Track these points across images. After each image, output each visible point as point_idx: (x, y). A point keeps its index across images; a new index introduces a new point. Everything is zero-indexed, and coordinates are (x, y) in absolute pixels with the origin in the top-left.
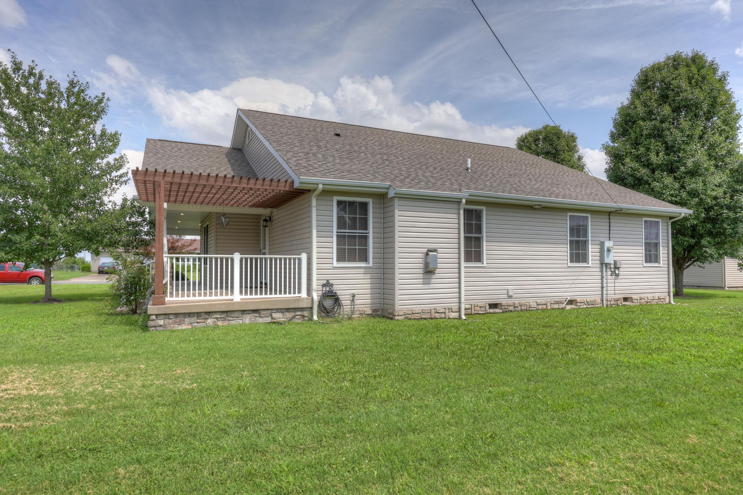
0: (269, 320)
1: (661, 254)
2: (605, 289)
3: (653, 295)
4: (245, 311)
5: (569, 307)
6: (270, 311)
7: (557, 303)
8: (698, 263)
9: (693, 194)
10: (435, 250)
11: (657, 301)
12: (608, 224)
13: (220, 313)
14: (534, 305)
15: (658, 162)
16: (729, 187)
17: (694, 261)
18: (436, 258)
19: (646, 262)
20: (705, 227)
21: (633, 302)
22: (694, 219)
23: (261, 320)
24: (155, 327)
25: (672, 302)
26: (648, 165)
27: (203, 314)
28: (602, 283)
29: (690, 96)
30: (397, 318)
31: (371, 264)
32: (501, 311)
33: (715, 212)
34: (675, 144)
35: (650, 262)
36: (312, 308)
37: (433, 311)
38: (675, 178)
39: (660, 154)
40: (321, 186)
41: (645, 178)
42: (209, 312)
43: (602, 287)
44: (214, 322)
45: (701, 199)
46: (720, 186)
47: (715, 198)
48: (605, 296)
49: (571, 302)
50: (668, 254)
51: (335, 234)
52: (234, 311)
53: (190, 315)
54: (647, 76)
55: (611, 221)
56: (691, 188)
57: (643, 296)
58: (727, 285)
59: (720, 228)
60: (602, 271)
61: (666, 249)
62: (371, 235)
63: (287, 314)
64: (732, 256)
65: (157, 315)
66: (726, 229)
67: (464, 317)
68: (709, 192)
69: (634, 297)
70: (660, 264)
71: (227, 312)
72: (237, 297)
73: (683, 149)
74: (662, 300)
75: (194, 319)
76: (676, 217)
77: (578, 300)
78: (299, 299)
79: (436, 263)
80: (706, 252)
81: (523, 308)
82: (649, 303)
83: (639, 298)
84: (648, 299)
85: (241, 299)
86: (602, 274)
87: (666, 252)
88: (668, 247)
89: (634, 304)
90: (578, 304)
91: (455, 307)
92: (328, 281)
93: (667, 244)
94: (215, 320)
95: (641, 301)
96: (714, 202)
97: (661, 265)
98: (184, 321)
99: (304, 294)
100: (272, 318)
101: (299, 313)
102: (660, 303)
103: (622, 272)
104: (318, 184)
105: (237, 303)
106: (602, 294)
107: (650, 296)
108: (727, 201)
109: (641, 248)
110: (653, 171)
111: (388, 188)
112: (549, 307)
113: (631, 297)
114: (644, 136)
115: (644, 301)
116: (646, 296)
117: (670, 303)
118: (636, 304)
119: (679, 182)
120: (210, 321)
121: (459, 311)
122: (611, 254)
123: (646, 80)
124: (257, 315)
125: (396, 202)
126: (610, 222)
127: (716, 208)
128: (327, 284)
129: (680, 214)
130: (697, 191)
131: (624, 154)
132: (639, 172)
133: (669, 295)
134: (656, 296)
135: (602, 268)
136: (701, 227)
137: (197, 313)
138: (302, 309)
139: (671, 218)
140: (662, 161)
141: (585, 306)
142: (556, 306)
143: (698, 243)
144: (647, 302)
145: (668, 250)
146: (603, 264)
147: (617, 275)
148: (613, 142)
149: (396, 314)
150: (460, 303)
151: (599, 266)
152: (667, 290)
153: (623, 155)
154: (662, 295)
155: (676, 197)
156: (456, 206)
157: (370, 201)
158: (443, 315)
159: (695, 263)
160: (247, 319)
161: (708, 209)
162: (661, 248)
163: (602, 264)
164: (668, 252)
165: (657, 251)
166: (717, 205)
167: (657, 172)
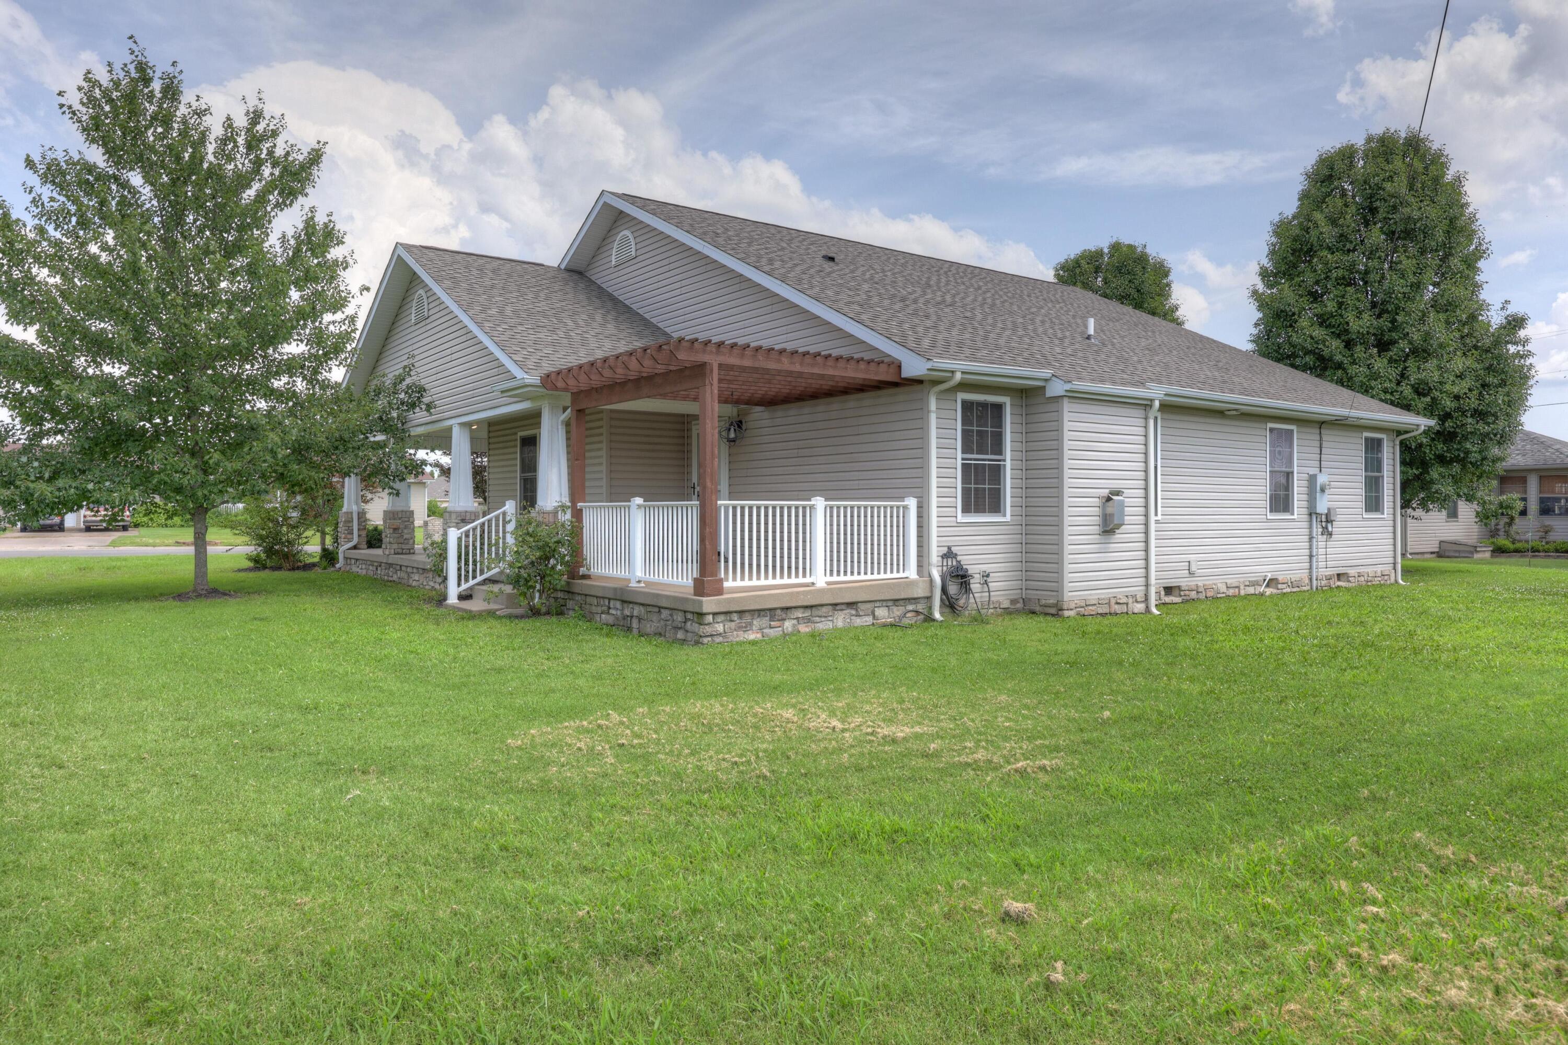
0: (869, 620)
1: (1385, 497)
2: (1314, 559)
3: (1375, 569)
4: (836, 605)
5: (1269, 591)
6: (872, 605)
7: (1254, 584)
9: (1421, 390)
10: (1118, 493)
11: (1380, 578)
12: (1317, 443)
13: (801, 610)
14: (1223, 588)
15: (1361, 329)
18: (1122, 505)
19: (1366, 510)
21: (1350, 581)
23: (858, 621)
24: (711, 635)
25: (1401, 582)
26: (1342, 333)
27: (779, 612)
28: (1311, 548)
29: (1416, 214)
30: (1066, 613)
31: (1008, 518)
32: (1178, 600)
33: (1454, 422)
35: (1372, 510)
36: (929, 598)
37: (1113, 601)
38: (1391, 360)
40: (958, 376)
41: (1337, 357)
42: (787, 608)
43: (1311, 556)
44: (794, 626)
45: (1434, 399)
46: (1460, 376)
47: (1457, 397)
48: (1314, 570)
49: (1272, 582)
50: (1394, 496)
51: (959, 462)
52: (822, 605)
53: (760, 612)
54: (1332, 169)
55: (1324, 438)
56: (1417, 379)
57: (1362, 570)
60: (1311, 527)
61: (1392, 487)
62: (1008, 464)
63: (895, 608)
64: (1469, 499)
65: (714, 614)
67: (1155, 611)
68: (1448, 387)
69: (1352, 572)
70: (1383, 514)
71: (811, 607)
72: (820, 578)
74: (1387, 577)
75: (765, 621)
76: (1406, 432)
77: (1280, 578)
78: (911, 584)
79: (1122, 514)
81: (1210, 594)
82: (1370, 583)
83: (1358, 575)
84: (1369, 576)
85: (828, 583)
86: (1311, 532)
87: (1392, 492)
88: (1394, 484)
89: (1350, 584)
90: (1280, 586)
91: (1139, 591)
92: (949, 548)
93: (1393, 479)
94: (795, 622)
95: (1360, 579)
96: (1454, 405)
98: (751, 624)
99: (912, 573)
100: (874, 617)
101: (910, 607)
102: (1384, 582)
103: (1335, 528)
104: (953, 372)
105: (821, 591)
106: (1311, 568)
107: (1370, 570)
108: (1473, 403)
109: (1360, 486)
110: (1349, 345)
111: (1046, 380)
112: (1242, 593)
113: (1347, 573)
115: (1363, 579)
116: (1366, 570)
117: (1396, 581)
118: (1353, 584)
120: (788, 625)
121: (1146, 599)
122: (1326, 497)
123: (1331, 176)
124: (854, 612)
125: (1067, 406)
126: (1321, 440)
127: (1456, 415)
128: (949, 554)
129: (1418, 426)
130: (1427, 384)
131: (1296, 310)
132: (1326, 347)
133: (1395, 569)
134: (1379, 569)
135: (1311, 521)
137: (770, 610)
138: (914, 600)
139: (1399, 433)
141: (1288, 590)
142: (1251, 590)
144: (1368, 582)
145: (1394, 490)
146: (1312, 513)
147: (1330, 534)
148: (1270, 286)
149: (1065, 607)
150: (1147, 585)
151: (1306, 517)
152: (1391, 560)
153: (1294, 314)
154: (1387, 569)
155: (1392, 393)
156: (1140, 413)
157: (1005, 400)
158: (1124, 609)
160: (840, 620)
161: (1445, 417)
162: (1385, 485)
163: (1310, 514)
165: (1377, 491)
166: (1458, 409)
167: (1359, 348)
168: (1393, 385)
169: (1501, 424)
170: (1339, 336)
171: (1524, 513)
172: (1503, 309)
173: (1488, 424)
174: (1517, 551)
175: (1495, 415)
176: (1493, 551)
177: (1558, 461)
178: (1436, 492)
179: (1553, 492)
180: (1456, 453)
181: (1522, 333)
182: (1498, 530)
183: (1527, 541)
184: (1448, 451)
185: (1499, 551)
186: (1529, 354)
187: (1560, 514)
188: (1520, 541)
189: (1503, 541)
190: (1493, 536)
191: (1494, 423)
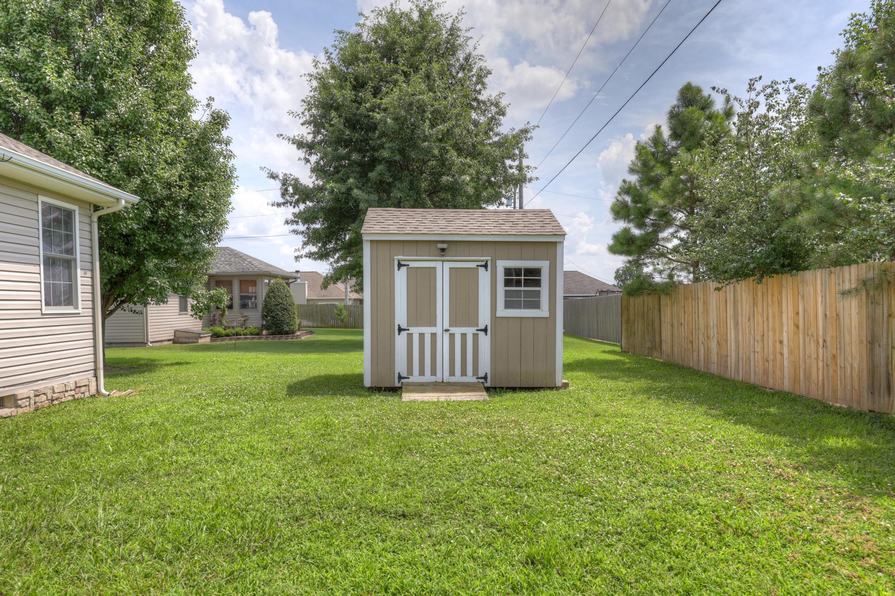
1: (79, 287)
3: (64, 380)
8: (131, 305)
11: (73, 393)
15: (61, 89)
16: (187, 168)
17: (123, 302)
19: (47, 304)
20: (147, 238)
21: (20, 407)
22: (132, 219)
25: (103, 391)
26: (39, 90)
33: (166, 211)
34: (96, 60)
35: (58, 303)
38: (97, 132)
39: (66, 73)
41: (33, 117)
45: (144, 181)
47: (169, 185)
50: (93, 286)
56: (127, 156)
57: (40, 386)
58: (150, 340)
59: (172, 241)
61: (89, 274)
66: (182, 244)
69: (22, 392)
70: (76, 308)
73: (111, 77)
74: (83, 389)
76: (107, 208)
80: (153, 284)
82: (56, 402)
83: (32, 395)
84: (54, 392)
87: (89, 281)
88: (92, 271)
89: (20, 410)
93: (90, 264)
95: (37, 399)
96: (165, 192)
97: (80, 310)
102: (79, 395)
107: (57, 384)
108: (185, 193)
109: (35, 269)
110: (49, 106)
113: (14, 395)
114: (29, 24)
115: (44, 398)
116: (50, 385)
117: (98, 391)
118: (26, 410)
119: (104, 141)
127: (168, 203)
129: (118, 199)
130: (137, 164)
132: (18, 101)
133: (96, 376)
134: (71, 381)
136: (142, 237)
139: (96, 208)
140: (69, 88)
143: (136, 268)
144: (52, 400)
145: (92, 278)
152: (91, 366)
154: (82, 379)
155: (98, 169)
159: (125, 305)
161: (156, 204)
162: (79, 270)
164: (93, 282)
165: (70, 280)
166: (169, 198)
167: (58, 110)
168: (100, 160)
169: (210, 217)
170: (37, 93)
171: (230, 307)
172: (208, 105)
173: (198, 217)
174: (227, 335)
175: (203, 208)
176: (212, 336)
177: (251, 270)
178: (151, 285)
179: (248, 292)
180: (170, 245)
181: (225, 133)
182: (215, 320)
183: (233, 328)
184: (162, 241)
185: (216, 336)
186: (230, 156)
187: (252, 308)
188: (229, 328)
189: (219, 329)
190: (212, 325)
191: (203, 216)
